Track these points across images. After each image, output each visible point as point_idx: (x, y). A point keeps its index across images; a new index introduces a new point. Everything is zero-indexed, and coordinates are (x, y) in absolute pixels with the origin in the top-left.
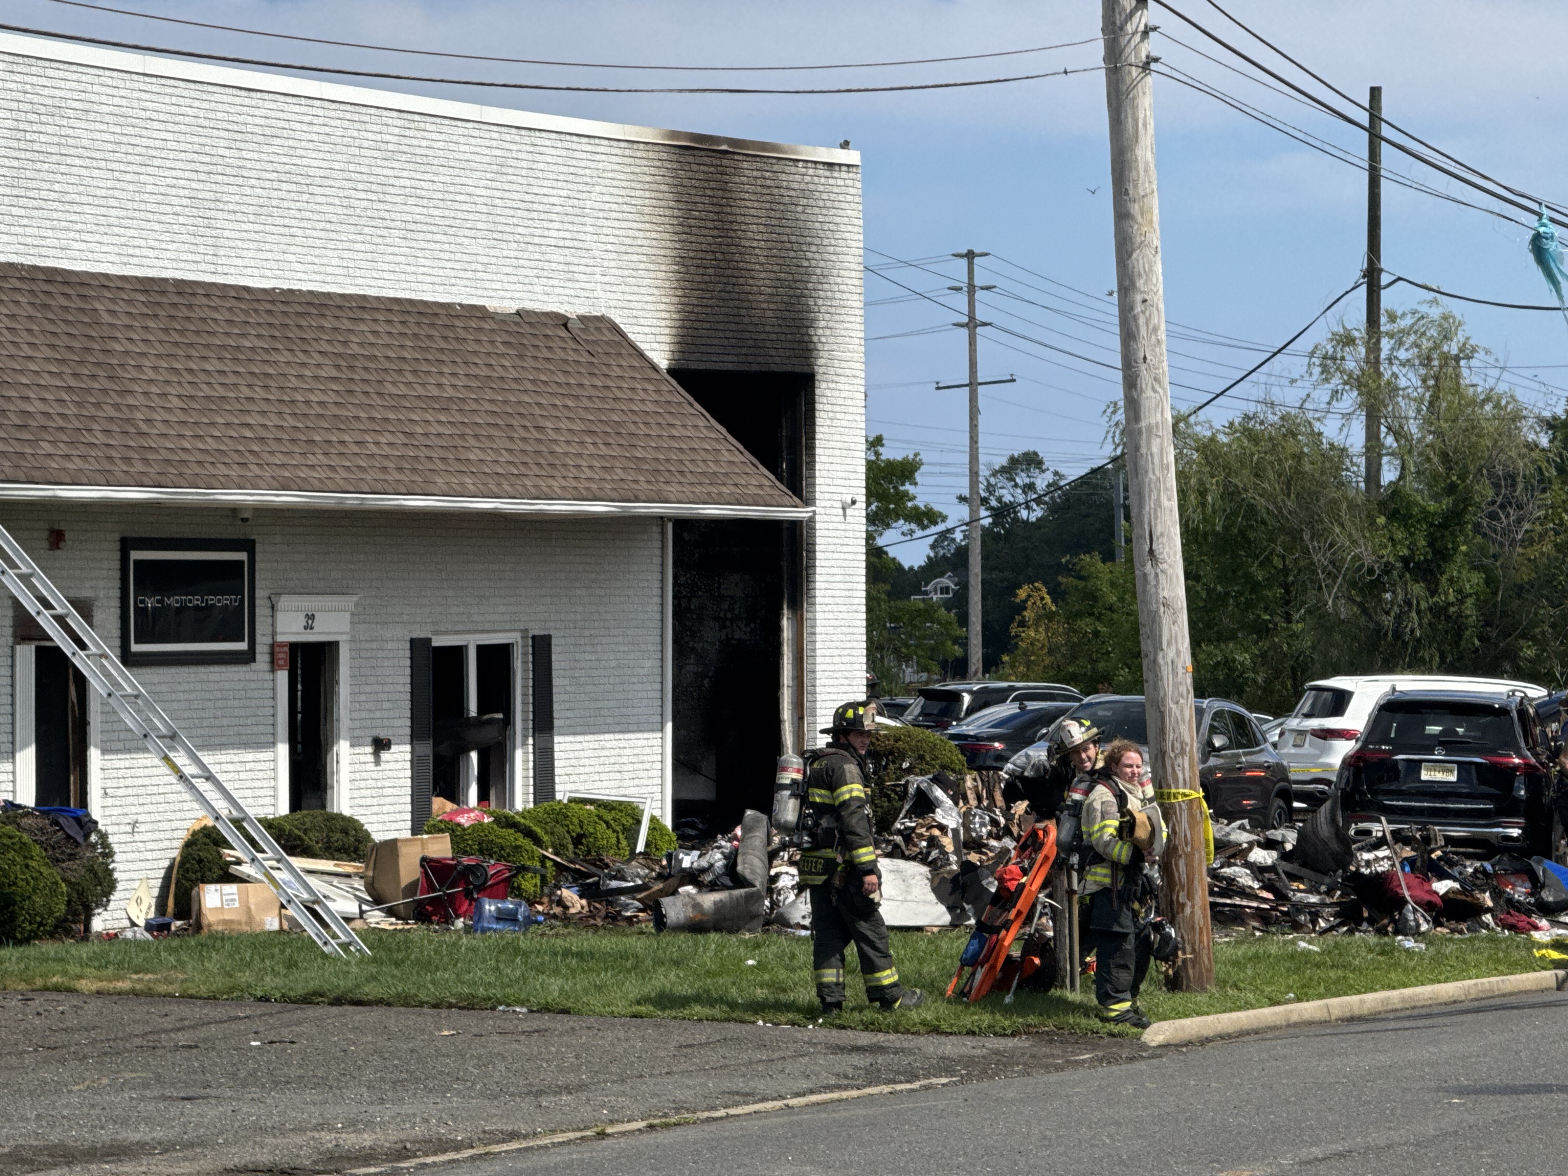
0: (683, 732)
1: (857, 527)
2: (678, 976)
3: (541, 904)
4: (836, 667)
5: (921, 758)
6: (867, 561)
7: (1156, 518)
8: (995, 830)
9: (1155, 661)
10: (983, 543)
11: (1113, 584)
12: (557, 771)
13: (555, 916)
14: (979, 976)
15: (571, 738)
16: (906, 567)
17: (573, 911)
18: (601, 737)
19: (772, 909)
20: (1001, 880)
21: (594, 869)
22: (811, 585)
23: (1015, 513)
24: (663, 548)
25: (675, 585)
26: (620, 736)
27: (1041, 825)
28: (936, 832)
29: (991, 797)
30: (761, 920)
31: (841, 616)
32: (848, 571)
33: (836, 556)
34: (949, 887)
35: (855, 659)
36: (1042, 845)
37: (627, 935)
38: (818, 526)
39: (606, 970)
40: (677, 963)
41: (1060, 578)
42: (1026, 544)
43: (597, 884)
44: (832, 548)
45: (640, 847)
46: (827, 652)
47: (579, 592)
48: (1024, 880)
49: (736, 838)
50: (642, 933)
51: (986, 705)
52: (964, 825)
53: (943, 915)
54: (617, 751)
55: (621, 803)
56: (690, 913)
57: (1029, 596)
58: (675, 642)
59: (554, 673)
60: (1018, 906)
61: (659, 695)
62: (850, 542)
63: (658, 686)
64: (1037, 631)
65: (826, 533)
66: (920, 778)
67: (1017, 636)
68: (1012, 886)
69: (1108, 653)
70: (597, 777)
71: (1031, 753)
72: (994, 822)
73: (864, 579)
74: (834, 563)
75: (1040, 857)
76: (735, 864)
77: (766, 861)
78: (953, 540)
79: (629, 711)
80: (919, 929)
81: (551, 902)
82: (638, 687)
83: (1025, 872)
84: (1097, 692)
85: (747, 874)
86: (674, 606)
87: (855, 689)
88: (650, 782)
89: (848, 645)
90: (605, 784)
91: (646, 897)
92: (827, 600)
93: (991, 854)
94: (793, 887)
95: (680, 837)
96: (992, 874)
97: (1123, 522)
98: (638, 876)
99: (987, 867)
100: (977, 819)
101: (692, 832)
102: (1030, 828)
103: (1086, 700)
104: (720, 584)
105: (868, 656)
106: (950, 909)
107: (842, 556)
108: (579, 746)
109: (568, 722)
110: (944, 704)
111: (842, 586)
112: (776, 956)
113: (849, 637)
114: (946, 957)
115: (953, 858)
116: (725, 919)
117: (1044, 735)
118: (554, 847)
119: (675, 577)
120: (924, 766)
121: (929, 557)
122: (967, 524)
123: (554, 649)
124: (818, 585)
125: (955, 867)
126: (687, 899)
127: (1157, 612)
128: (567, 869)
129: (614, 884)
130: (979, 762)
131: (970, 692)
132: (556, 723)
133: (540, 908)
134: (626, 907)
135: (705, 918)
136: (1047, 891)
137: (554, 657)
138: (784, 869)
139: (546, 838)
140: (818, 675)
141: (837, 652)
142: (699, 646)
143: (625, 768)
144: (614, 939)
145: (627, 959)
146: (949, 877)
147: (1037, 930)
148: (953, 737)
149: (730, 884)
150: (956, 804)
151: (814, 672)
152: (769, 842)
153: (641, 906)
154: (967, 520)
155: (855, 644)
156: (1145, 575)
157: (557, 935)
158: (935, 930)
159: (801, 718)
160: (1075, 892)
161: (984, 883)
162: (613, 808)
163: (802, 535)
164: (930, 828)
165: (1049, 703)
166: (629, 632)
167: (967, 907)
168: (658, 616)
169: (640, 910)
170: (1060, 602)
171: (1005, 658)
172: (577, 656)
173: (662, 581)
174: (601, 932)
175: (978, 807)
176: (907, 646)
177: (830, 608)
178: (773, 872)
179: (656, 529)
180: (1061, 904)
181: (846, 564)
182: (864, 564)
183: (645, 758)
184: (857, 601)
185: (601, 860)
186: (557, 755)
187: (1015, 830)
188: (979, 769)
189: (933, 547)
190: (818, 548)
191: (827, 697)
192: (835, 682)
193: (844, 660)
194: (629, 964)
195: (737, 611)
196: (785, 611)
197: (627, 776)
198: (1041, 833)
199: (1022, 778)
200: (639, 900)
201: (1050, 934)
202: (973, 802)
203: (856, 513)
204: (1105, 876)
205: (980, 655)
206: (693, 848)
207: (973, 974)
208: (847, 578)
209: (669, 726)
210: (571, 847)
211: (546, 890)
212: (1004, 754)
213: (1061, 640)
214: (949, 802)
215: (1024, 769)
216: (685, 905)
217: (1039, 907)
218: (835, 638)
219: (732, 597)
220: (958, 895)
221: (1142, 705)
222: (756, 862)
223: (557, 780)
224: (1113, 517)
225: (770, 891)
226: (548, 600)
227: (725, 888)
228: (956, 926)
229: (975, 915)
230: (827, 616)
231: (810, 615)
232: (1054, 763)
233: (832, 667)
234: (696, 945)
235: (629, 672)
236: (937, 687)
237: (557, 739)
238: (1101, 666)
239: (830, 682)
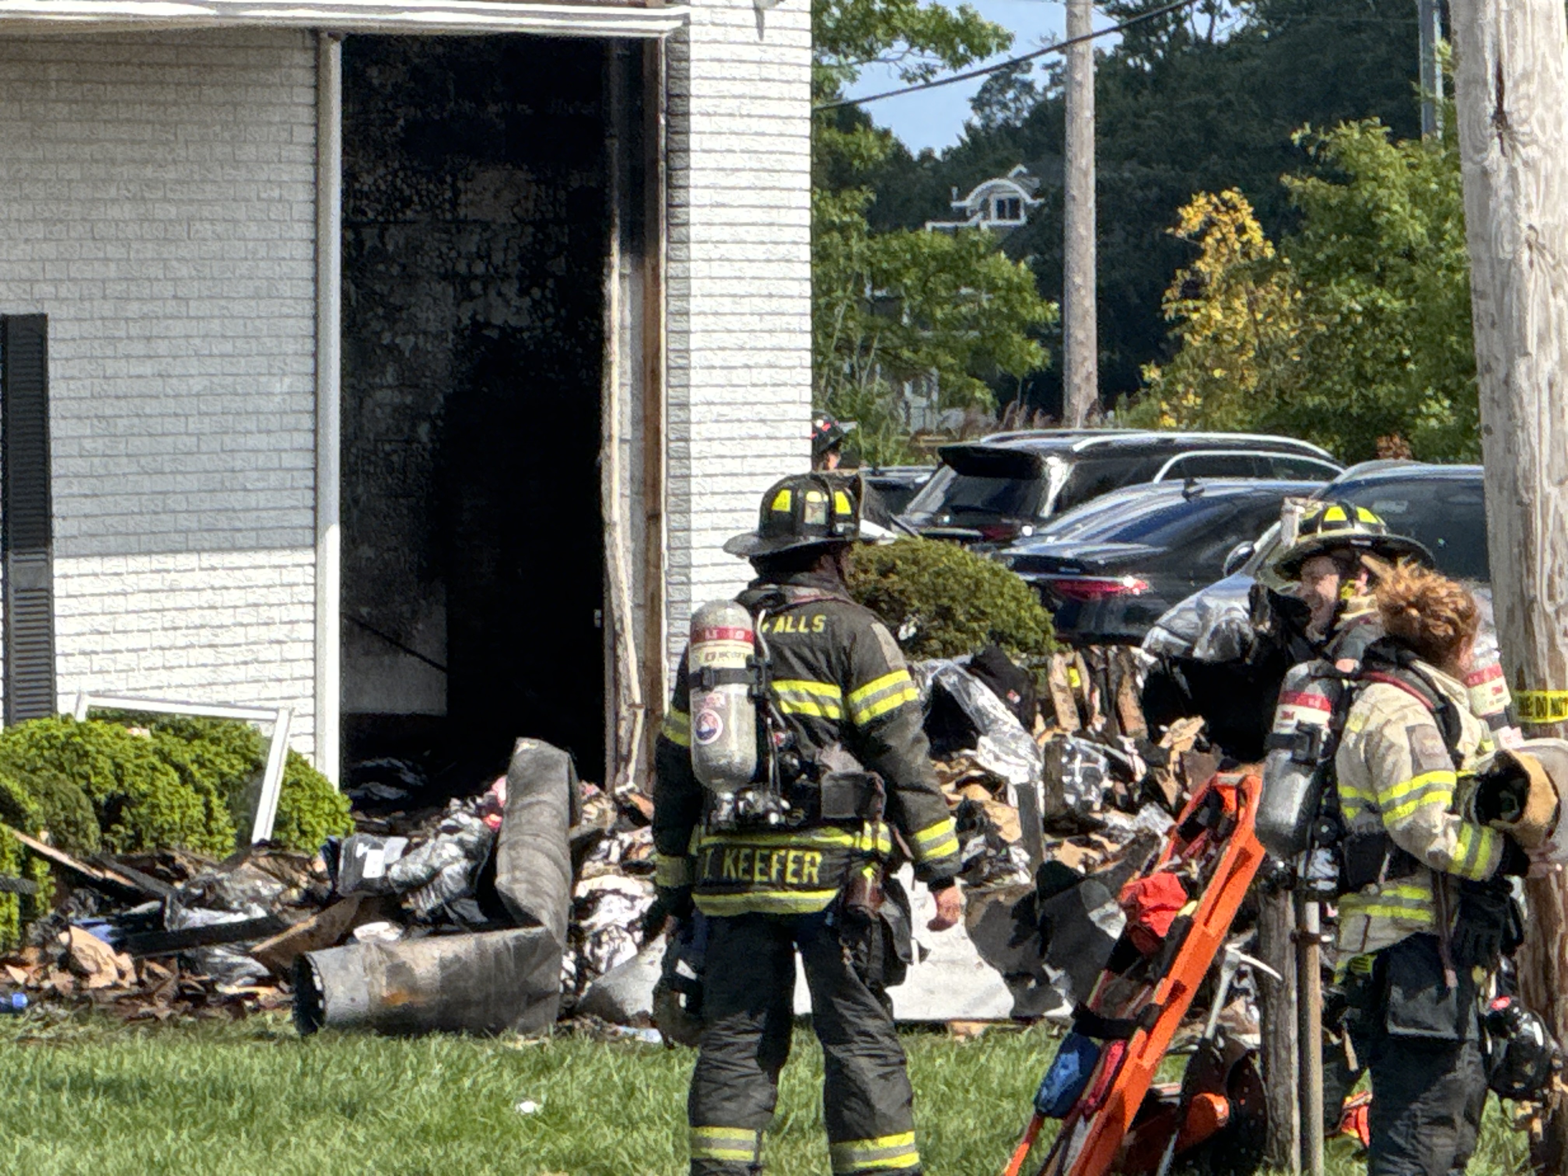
0: (366, 551)
1: (790, 55)
2: (351, 1139)
3: (21, 964)
4: (739, 395)
5: (945, 614)
6: (816, 138)
7: (1512, 35)
8: (1121, 789)
9: (1507, 381)
10: (1101, 96)
11: (1416, 196)
12: (61, 644)
13: (55, 996)
14: (1079, 1143)
15: (94, 564)
16: (915, 154)
17: (97, 982)
18: (169, 561)
19: (580, 977)
20: (1133, 909)
21: (149, 883)
22: (679, 196)
23: (1179, 21)
24: (318, 105)
25: (346, 194)
26: (216, 559)
27: (1232, 778)
28: (979, 794)
29: (1112, 708)
30: (554, 1006)
31: (750, 270)
32: (769, 162)
33: (738, 124)
34: (1009, 926)
35: (783, 376)
36: (1233, 824)
37: (228, 1041)
38: (695, 51)
39: (178, 1125)
40: (350, 1111)
41: (1286, 179)
42: (1206, 97)
43: (157, 917)
44: (729, 105)
45: (262, 830)
46: (717, 359)
47: (114, 212)
48: (1188, 909)
49: (493, 807)
50: (264, 1035)
51: (1104, 486)
52: (1046, 775)
53: (991, 993)
54: (208, 597)
55: (215, 722)
56: (382, 988)
57: (1210, 223)
58: (346, 332)
59: (54, 408)
60: (1175, 974)
61: (307, 461)
62: (774, 90)
63: (307, 440)
64: (1228, 308)
65: (715, 69)
66: (941, 664)
67: (1182, 320)
68: (1161, 924)
69: (1402, 360)
70: (157, 659)
71: (1210, 602)
72: (1121, 771)
73: (806, 181)
74: (735, 143)
75: (1228, 854)
76: (491, 870)
77: (567, 864)
78: (1028, 87)
79: (236, 500)
80: (938, 1027)
81: (46, 959)
82: (261, 441)
83: (1192, 889)
84: (1374, 454)
85: (522, 895)
86: (345, 244)
87: (784, 447)
88: (285, 671)
89: (767, 341)
90: (177, 677)
91: (274, 949)
92: (716, 233)
93: (1113, 848)
94: (631, 927)
95: (359, 805)
96: (1115, 894)
97: (1439, 43)
98: (257, 898)
99: (1102, 878)
100: (1078, 764)
101: (389, 793)
102: (1203, 787)
103: (1345, 475)
104: (456, 193)
105: (816, 367)
106: (1013, 979)
107: (756, 125)
108: (115, 585)
109: (87, 525)
110: (1004, 482)
111: (751, 197)
112: (589, 1091)
113: (769, 322)
114: (1001, 1096)
115: (1020, 856)
116: (466, 1003)
117: (1241, 561)
118: (51, 827)
119: (349, 176)
120: (951, 634)
121: (969, 128)
122: (1061, 48)
123: (54, 349)
124: (695, 196)
125: (1024, 878)
126: (375, 955)
127: (1514, 262)
128: (83, 881)
129: (199, 917)
130: (1088, 625)
131: (1067, 455)
132: (58, 527)
133: (18, 975)
134: (227, 972)
135: (421, 1001)
136: (1247, 936)
137: (54, 369)
138: (611, 881)
139: (33, 807)
140: (695, 414)
141: (739, 358)
142: (406, 343)
143: (225, 637)
144: (197, 1052)
145: (230, 1098)
146: (1009, 902)
147: (1220, 1030)
148: (1024, 564)
149: (480, 918)
150: (1029, 725)
151: (684, 406)
152: (574, 817)
153: (264, 971)
154: (1062, 37)
155: (783, 340)
156: (1485, 173)
157: (57, 1042)
158: (977, 1029)
159: (654, 517)
160: (1313, 939)
161: (1094, 916)
162: (197, 735)
163: (656, 74)
164: (964, 783)
165: (1254, 482)
166: (238, 308)
167: (1053, 974)
168: (307, 270)
169: (261, 981)
170: (1288, 240)
171: (1152, 374)
172: (111, 368)
173: (317, 184)
174: (168, 1033)
175: (1081, 733)
176: (915, 345)
177: (723, 250)
178: (582, 890)
179: (304, 59)
180: (1278, 966)
181: (764, 144)
182: (806, 146)
183: (276, 613)
184: (788, 234)
185: (168, 860)
186: (59, 606)
187: (1171, 788)
188: (1081, 643)
189: (979, 103)
190: (694, 105)
191: (716, 467)
192: (736, 430)
193: (758, 376)
194: (233, 1112)
195: (498, 258)
196: (616, 258)
197: (227, 656)
198: (1230, 797)
199: (1187, 662)
200: (257, 957)
201: (1252, 1040)
202: (1069, 721)
203: (787, 20)
204: (1420, 905)
205: (1091, 366)
206: (392, 831)
207: (1066, 1135)
208: (767, 179)
209: (333, 537)
210: (94, 828)
211: (34, 932)
212: (1149, 605)
213: (1287, 329)
214: (1010, 722)
215: (1192, 641)
216: (370, 969)
217: (1226, 976)
218: (734, 323)
219: (485, 226)
220: (1030, 946)
221: (1476, 487)
222: (542, 863)
223: (61, 664)
224: (1413, 32)
225: (576, 935)
226: (38, 231)
227: (468, 926)
228: (1027, 1021)
229: (1073, 992)
230: (717, 269)
231: (675, 269)
232: (1265, 627)
233: (727, 395)
234: (396, 1065)
235: (237, 404)
236: (985, 441)
237: (59, 566)
238: (1383, 391)
239: (725, 430)
